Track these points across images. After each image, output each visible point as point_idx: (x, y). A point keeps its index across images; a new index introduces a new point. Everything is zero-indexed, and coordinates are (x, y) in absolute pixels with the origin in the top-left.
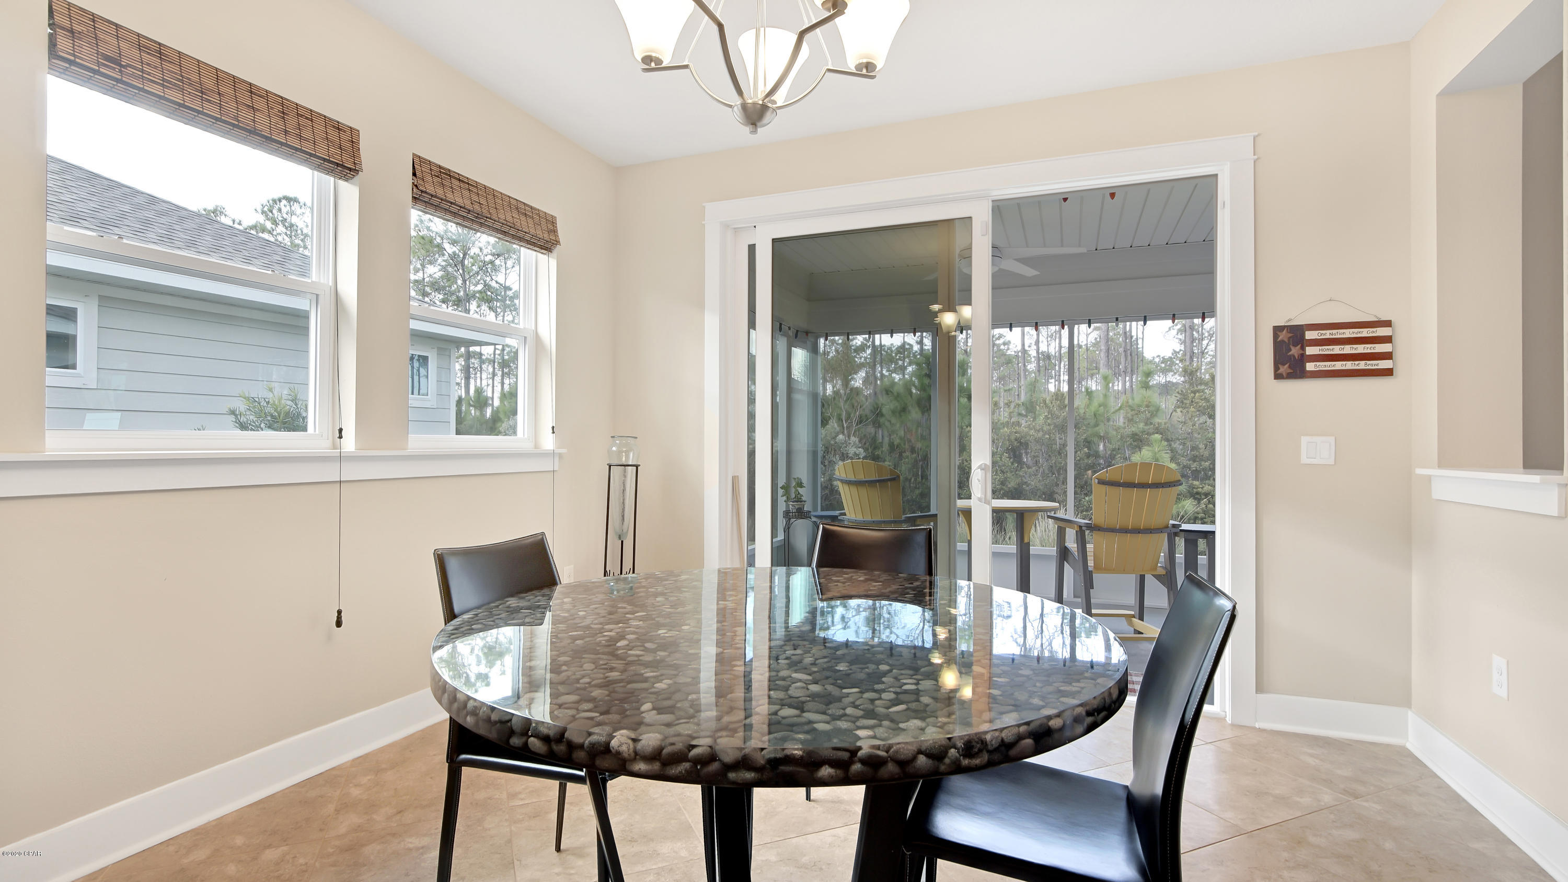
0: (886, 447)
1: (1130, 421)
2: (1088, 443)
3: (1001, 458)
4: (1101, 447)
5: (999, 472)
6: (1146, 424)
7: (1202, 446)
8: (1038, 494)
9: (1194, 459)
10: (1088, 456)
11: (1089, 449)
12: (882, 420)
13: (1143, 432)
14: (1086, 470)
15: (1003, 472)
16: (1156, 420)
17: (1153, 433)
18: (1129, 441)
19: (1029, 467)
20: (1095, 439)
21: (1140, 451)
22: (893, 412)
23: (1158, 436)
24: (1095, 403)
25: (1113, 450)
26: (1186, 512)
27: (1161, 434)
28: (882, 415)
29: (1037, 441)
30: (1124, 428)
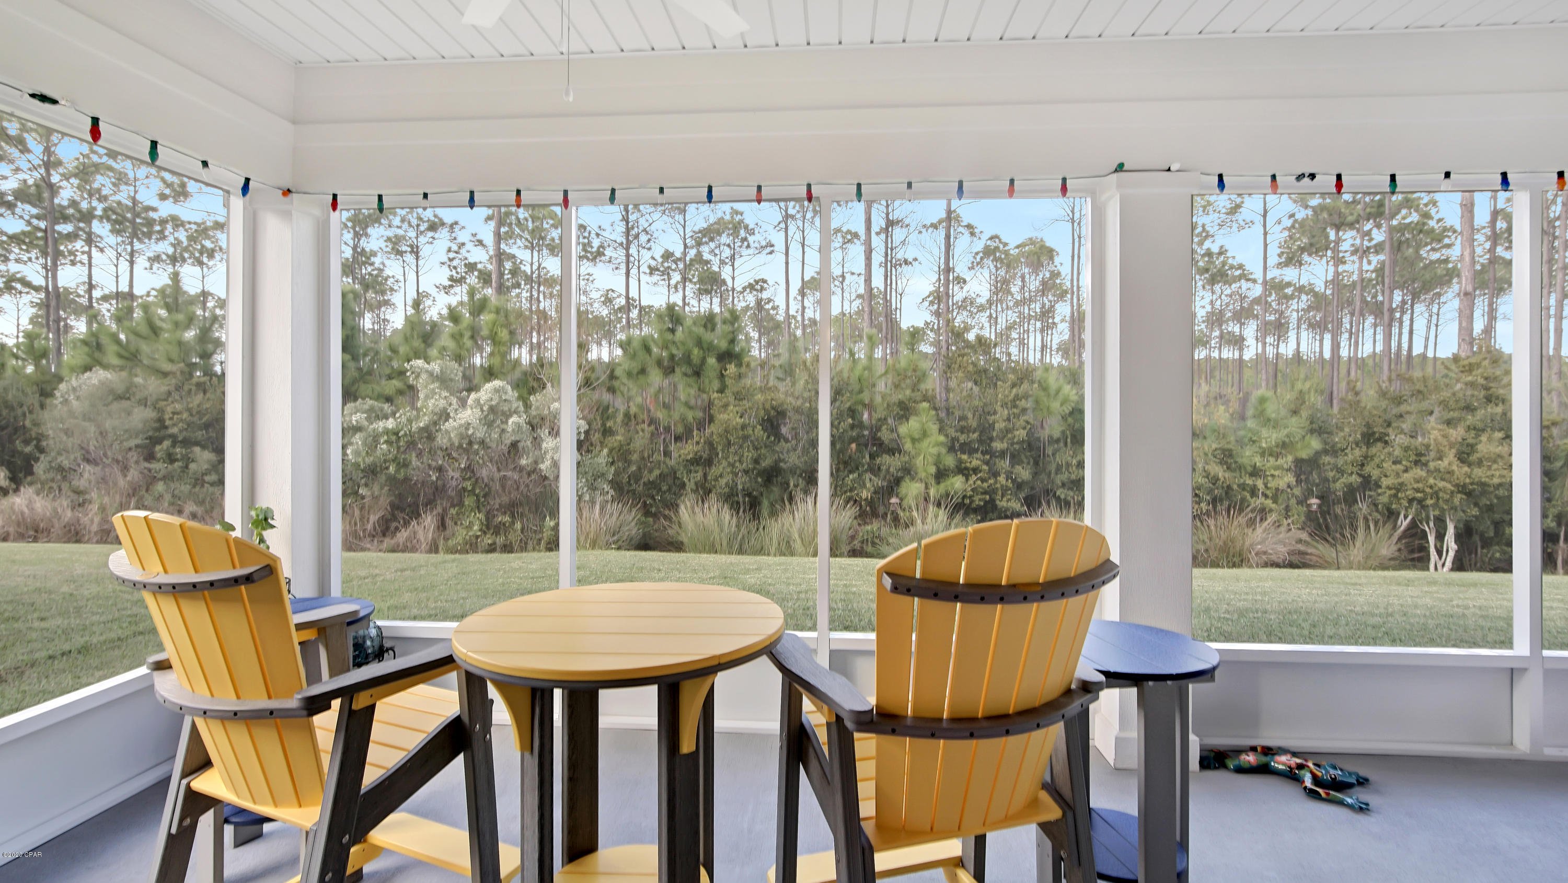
0: (620, 418)
1: (897, 386)
2: (852, 412)
3: (753, 431)
4: (866, 416)
5: (751, 448)
6: (913, 391)
7: (970, 415)
8: (798, 472)
9: (962, 430)
10: (852, 427)
11: (853, 418)
12: (616, 383)
13: (910, 399)
14: (850, 443)
15: (756, 449)
16: (923, 387)
17: (921, 402)
18: (896, 410)
19: (787, 441)
20: (860, 408)
21: (907, 420)
22: (629, 374)
23: (925, 405)
24: (859, 367)
25: (879, 420)
26: (956, 493)
27: (929, 402)
28: (617, 378)
29: (797, 410)
30: (891, 395)
